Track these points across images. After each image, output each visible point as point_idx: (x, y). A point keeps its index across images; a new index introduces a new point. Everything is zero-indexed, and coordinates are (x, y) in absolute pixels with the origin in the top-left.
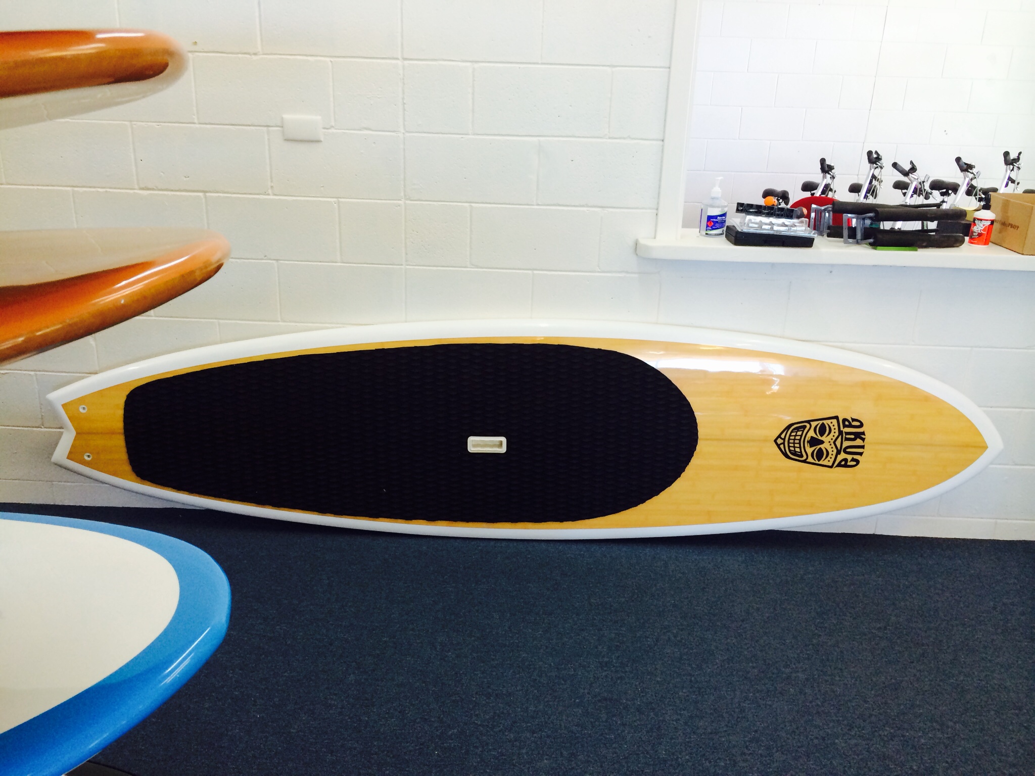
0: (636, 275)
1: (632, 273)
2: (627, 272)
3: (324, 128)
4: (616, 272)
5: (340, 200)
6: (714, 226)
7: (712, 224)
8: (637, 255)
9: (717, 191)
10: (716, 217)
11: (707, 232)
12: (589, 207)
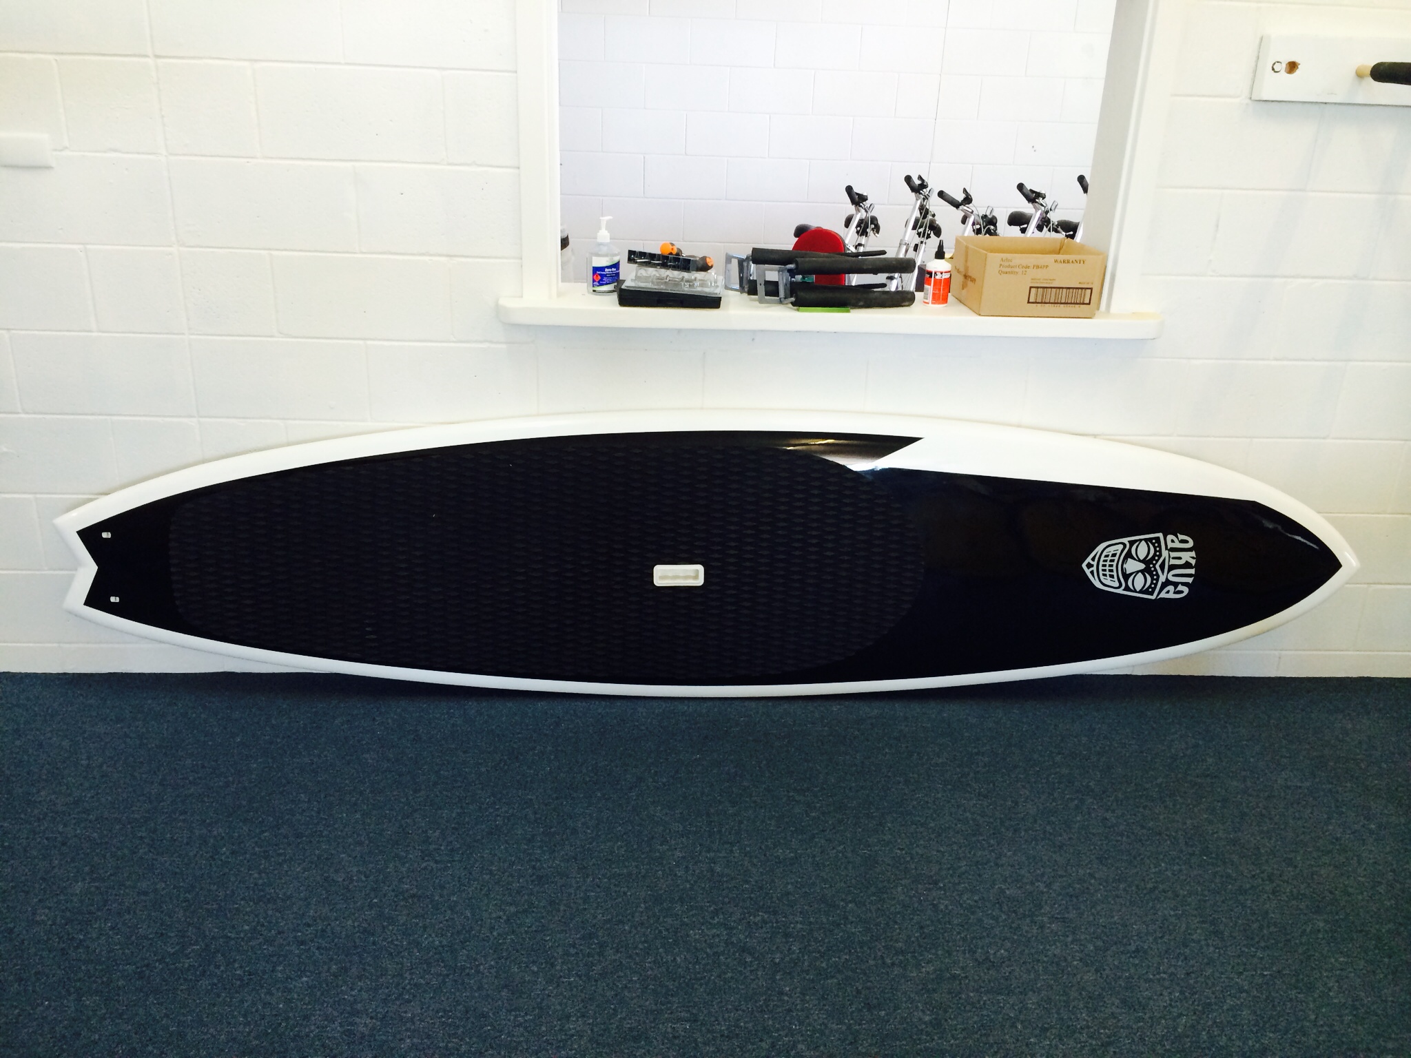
0: (504, 346)
1: (497, 343)
2: (491, 342)
3: (55, 150)
4: (476, 342)
5: (88, 247)
6: (601, 280)
7: (599, 277)
8: (499, 320)
9: (604, 235)
10: (602, 269)
11: (595, 289)
12: (431, 255)
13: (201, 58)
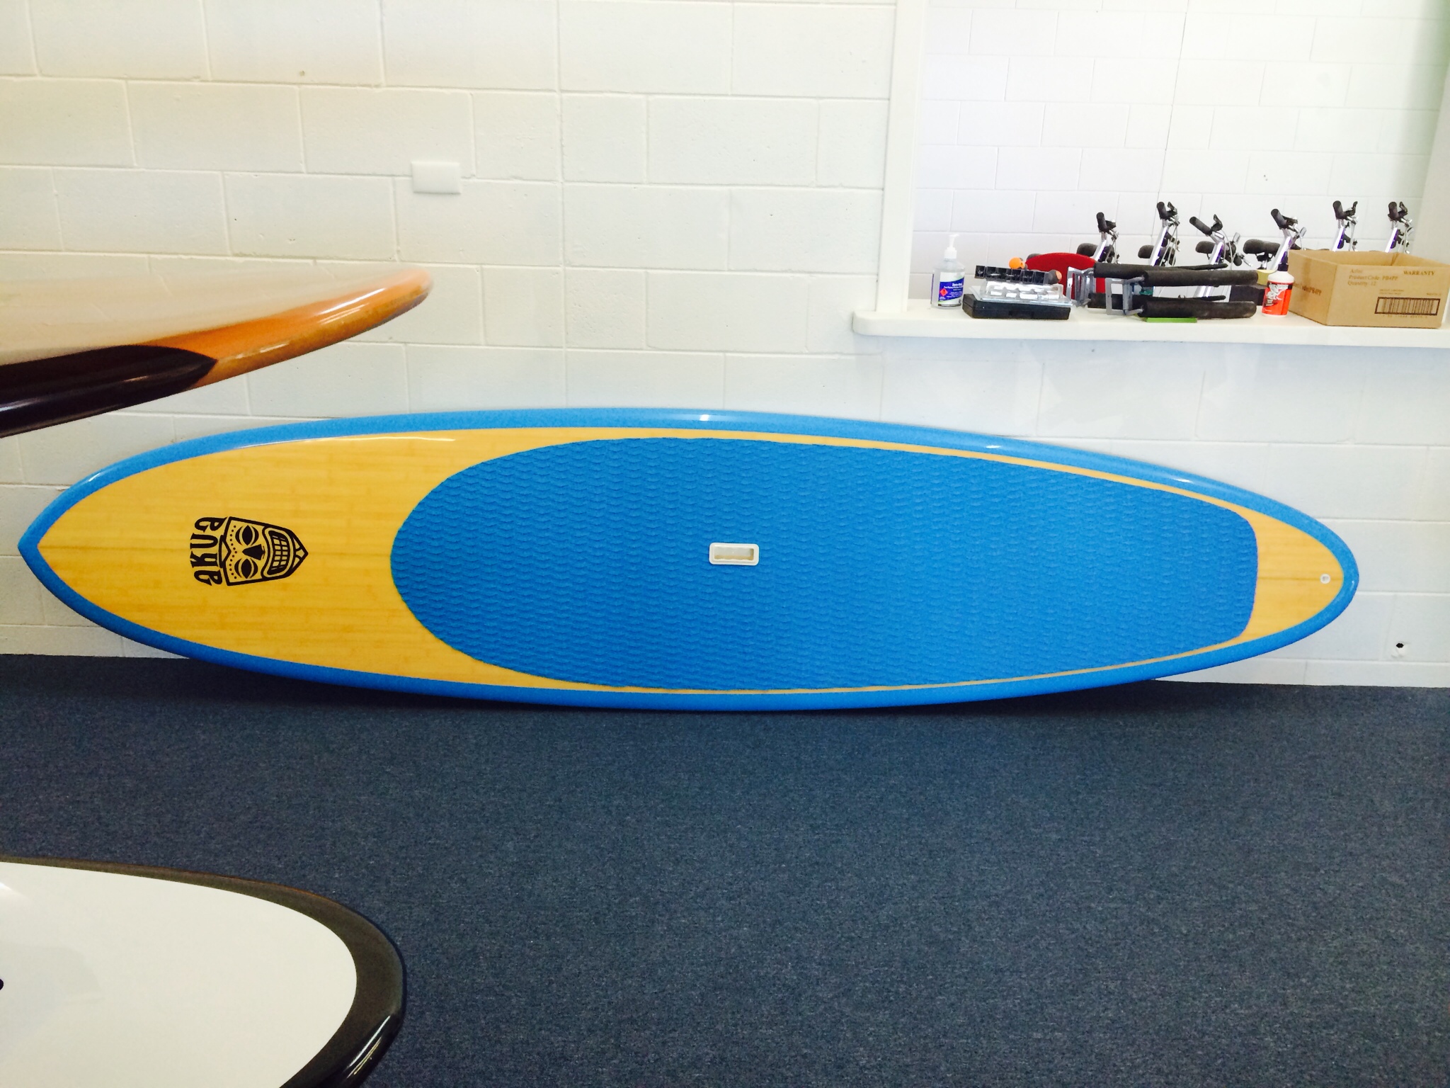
0: (853, 357)
1: (848, 354)
2: (842, 354)
3: (464, 177)
4: (827, 353)
5: (484, 266)
6: (948, 294)
7: (946, 292)
8: (853, 331)
9: (951, 252)
10: (950, 284)
11: (940, 303)
12: (793, 272)
13: (602, 92)
